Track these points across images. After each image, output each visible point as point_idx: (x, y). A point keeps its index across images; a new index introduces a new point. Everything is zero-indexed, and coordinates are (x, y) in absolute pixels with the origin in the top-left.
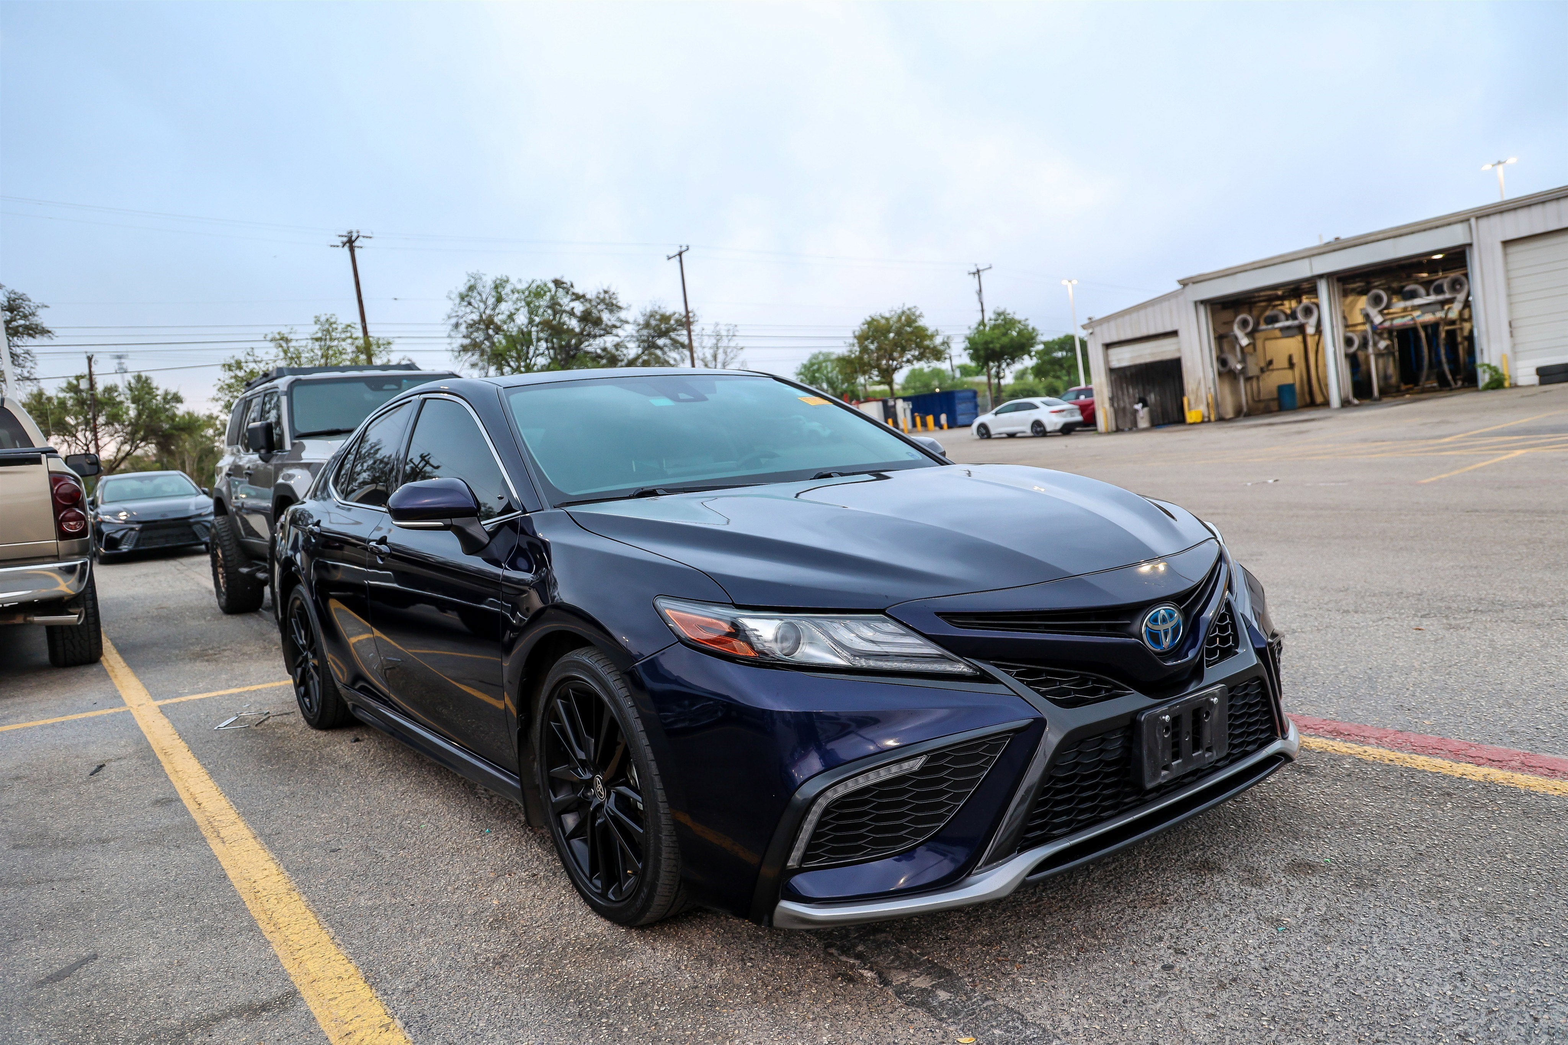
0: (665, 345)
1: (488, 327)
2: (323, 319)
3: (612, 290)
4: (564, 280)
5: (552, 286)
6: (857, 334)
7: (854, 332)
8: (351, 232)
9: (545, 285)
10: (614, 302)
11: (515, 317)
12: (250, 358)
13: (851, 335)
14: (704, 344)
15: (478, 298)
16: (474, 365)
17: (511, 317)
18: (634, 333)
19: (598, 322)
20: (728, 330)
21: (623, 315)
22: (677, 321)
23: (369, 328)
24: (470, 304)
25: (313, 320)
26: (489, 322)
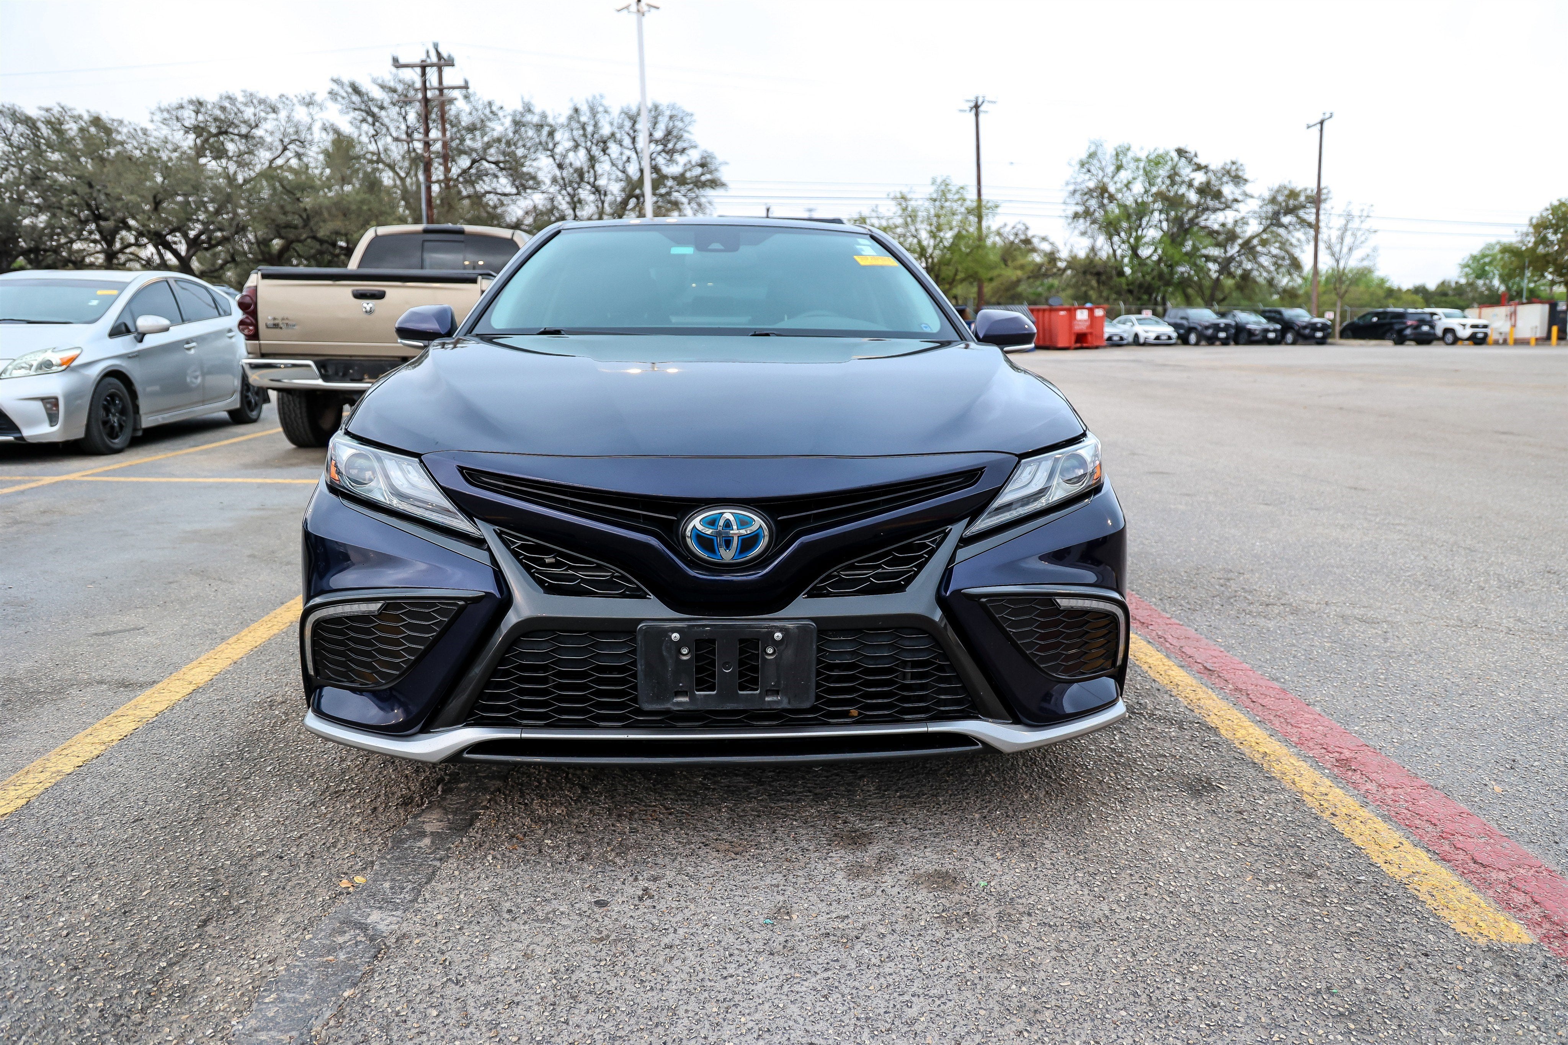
0: (1290, 224)
1: (1102, 195)
2: (939, 181)
3: (1240, 161)
4: (1188, 149)
5: (1174, 155)
6: (1534, 221)
7: (1531, 219)
8: (977, 98)
9: (1167, 153)
10: (1240, 173)
11: (1131, 186)
12: (874, 215)
13: (1527, 222)
14: (1331, 225)
15: (1098, 165)
16: (1084, 234)
17: (1128, 185)
18: (1257, 209)
19: (1218, 195)
20: (1362, 210)
21: (1248, 188)
22: (1307, 197)
23: (983, 191)
24: (1089, 171)
25: (930, 181)
26: (1102, 190)
